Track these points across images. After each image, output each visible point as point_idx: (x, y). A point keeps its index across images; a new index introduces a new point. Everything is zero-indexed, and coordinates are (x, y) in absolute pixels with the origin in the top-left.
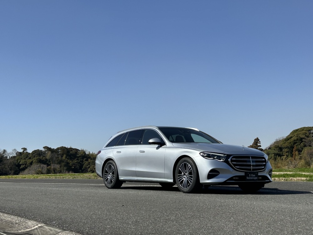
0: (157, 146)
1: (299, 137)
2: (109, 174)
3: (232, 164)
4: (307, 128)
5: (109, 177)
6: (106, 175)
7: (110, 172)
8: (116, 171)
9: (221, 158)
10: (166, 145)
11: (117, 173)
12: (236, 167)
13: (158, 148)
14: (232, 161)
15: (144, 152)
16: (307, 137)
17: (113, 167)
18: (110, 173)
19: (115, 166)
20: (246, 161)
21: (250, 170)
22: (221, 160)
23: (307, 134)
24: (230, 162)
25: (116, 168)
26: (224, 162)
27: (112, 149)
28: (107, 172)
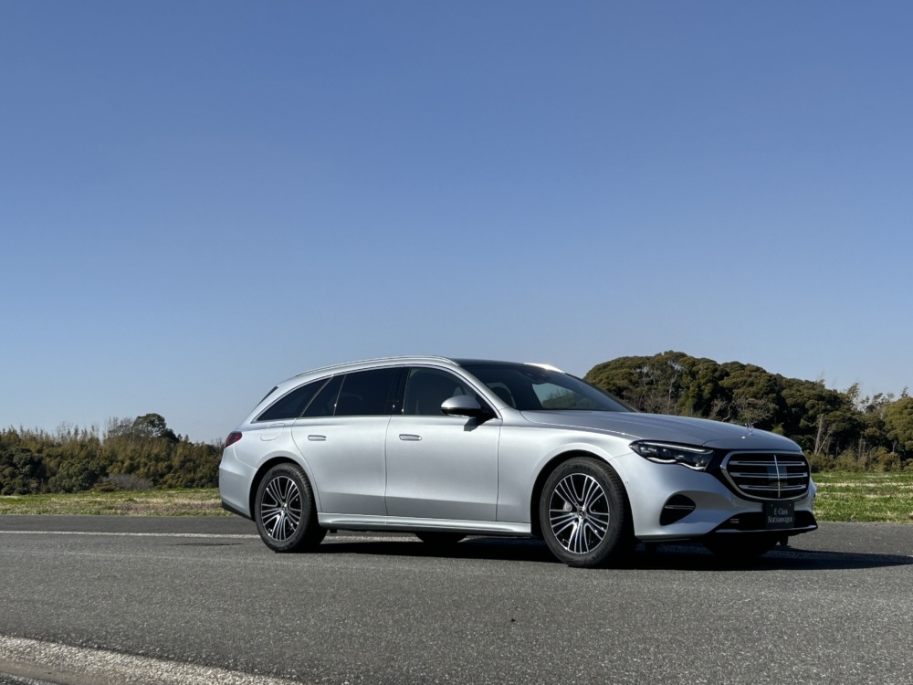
0: (466, 419)
1: (614, 384)
2: (279, 506)
3: (732, 477)
4: (631, 359)
5: (278, 517)
6: (265, 508)
7: (284, 501)
8: (308, 496)
9: (695, 460)
10: (496, 417)
11: (309, 503)
12: (741, 486)
13: (469, 426)
14: (730, 468)
15: (416, 438)
16: (634, 385)
17: (293, 483)
18: (282, 503)
19: (304, 482)
20: (764, 470)
21: (774, 494)
22: (694, 466)
23: (635, 378)
24: (725, 472)
25: (306, 489)
26: (707, 471)
27: (285, 426)
28: (269, 500)
